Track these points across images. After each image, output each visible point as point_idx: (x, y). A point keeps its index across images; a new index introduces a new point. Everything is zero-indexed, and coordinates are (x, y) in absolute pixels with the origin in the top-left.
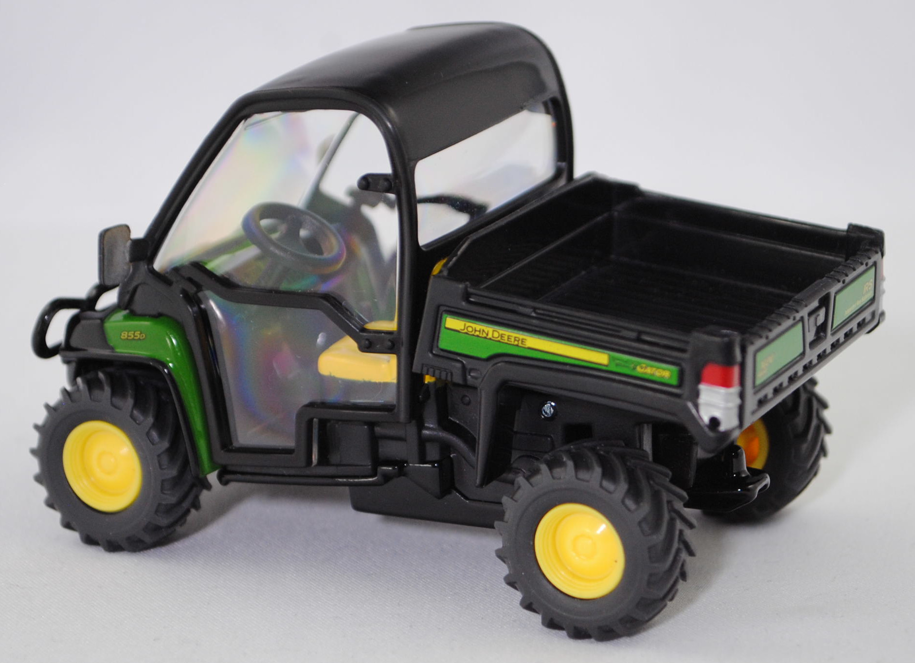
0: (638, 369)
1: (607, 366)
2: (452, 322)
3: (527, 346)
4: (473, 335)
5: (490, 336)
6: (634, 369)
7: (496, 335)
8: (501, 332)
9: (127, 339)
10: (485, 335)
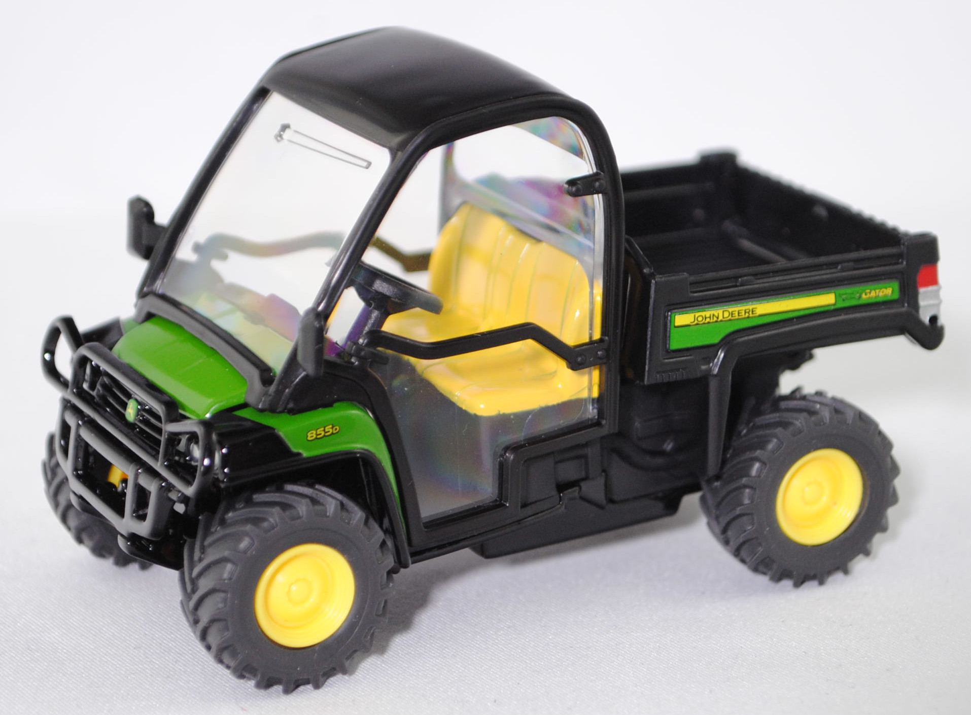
0: (864, 296)
1: (835, 304)
2: (681, 319)
3: (757, 315)
4: (704, 323)
5: (721, 318)
6: (860, 297)
7: (726, 314)
8: (730, 310)
9: (316, 438)
10: (715, 319)
